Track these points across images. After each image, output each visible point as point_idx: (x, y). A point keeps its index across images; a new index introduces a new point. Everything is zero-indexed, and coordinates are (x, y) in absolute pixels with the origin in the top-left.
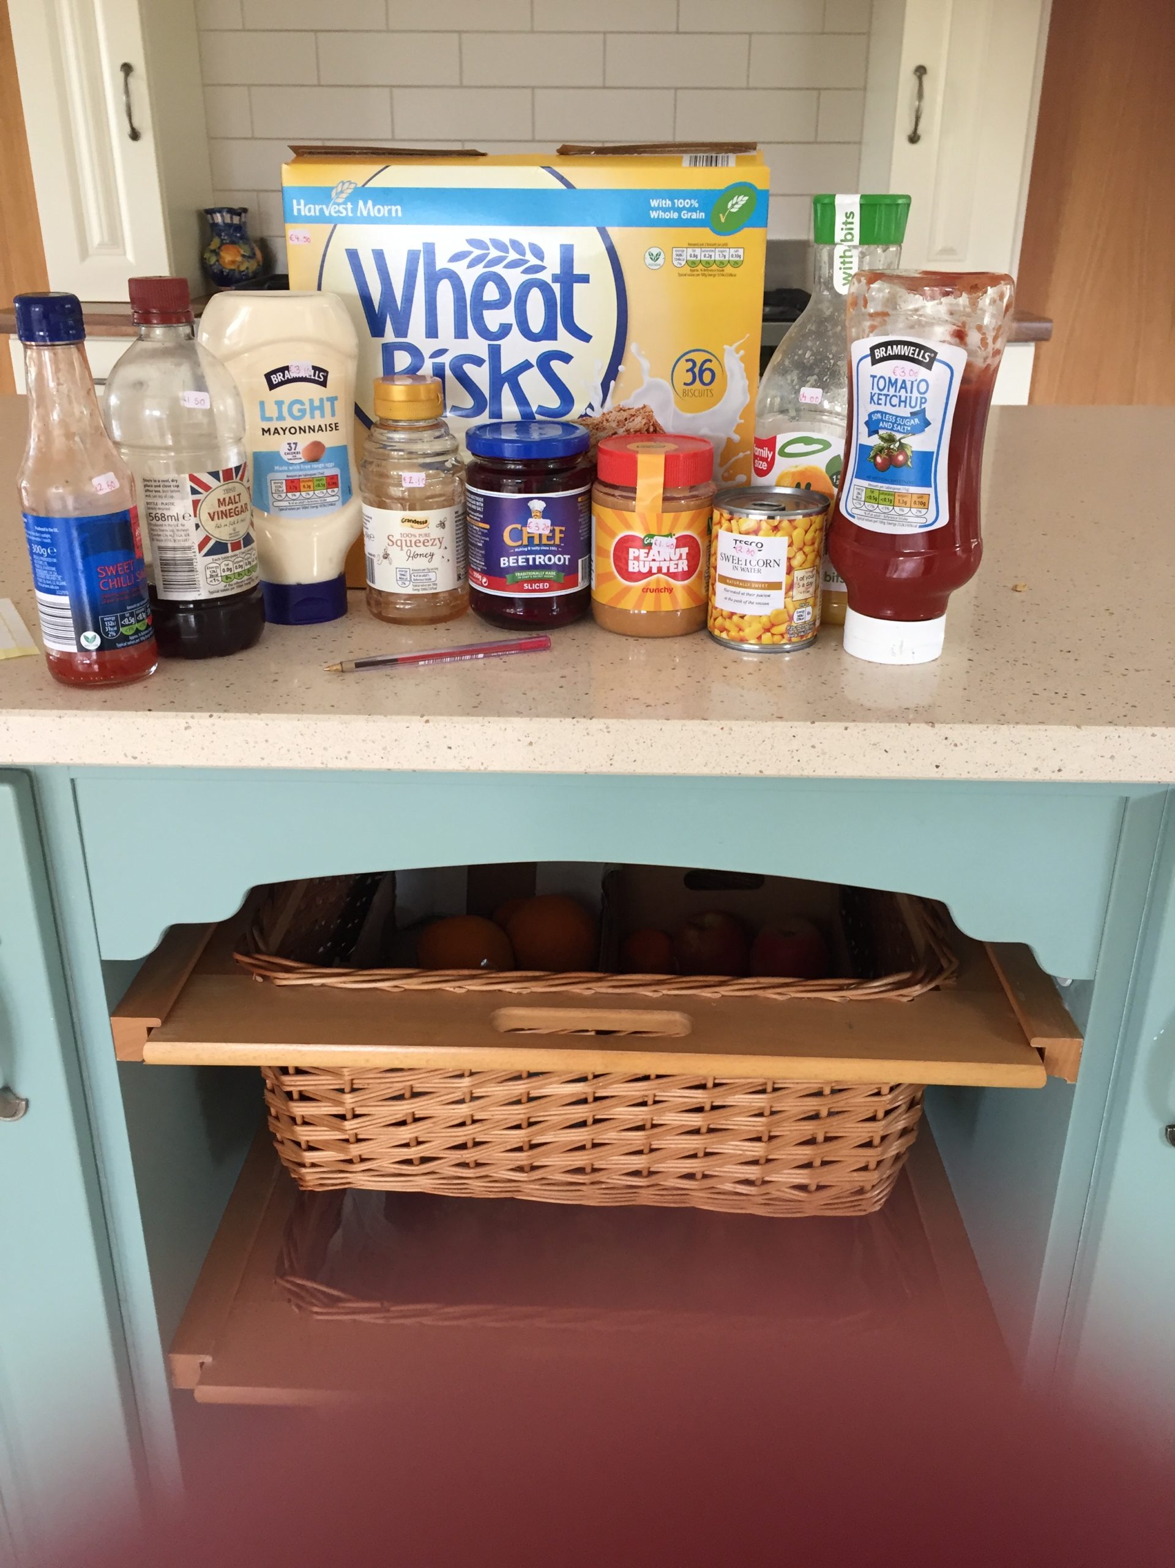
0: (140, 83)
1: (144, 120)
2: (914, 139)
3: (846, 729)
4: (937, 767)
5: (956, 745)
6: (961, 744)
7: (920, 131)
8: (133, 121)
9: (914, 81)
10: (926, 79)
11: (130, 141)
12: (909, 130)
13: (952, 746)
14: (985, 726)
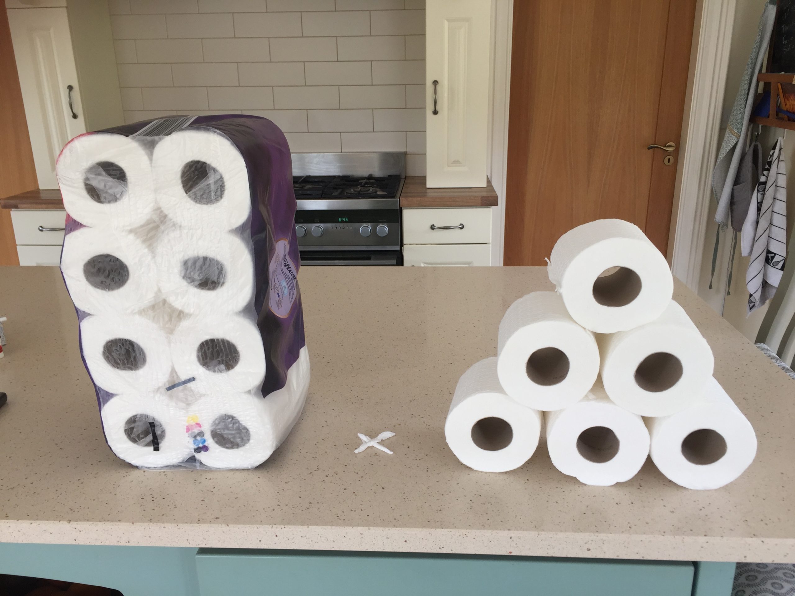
0: (76, 93)
1: (79, 110)
2: (435, 112)
3: (31, 524)
4: (75, 540)
5: (80, 531)
6: (83, 531)
7: (437, 109)
8: (73, 110)
9: (433, 87)
10: (438, 87)
11: (73, 119)
12: (433, 109)
13: (79, 532)
14: (92, 523)
